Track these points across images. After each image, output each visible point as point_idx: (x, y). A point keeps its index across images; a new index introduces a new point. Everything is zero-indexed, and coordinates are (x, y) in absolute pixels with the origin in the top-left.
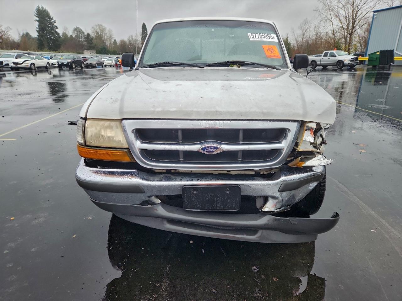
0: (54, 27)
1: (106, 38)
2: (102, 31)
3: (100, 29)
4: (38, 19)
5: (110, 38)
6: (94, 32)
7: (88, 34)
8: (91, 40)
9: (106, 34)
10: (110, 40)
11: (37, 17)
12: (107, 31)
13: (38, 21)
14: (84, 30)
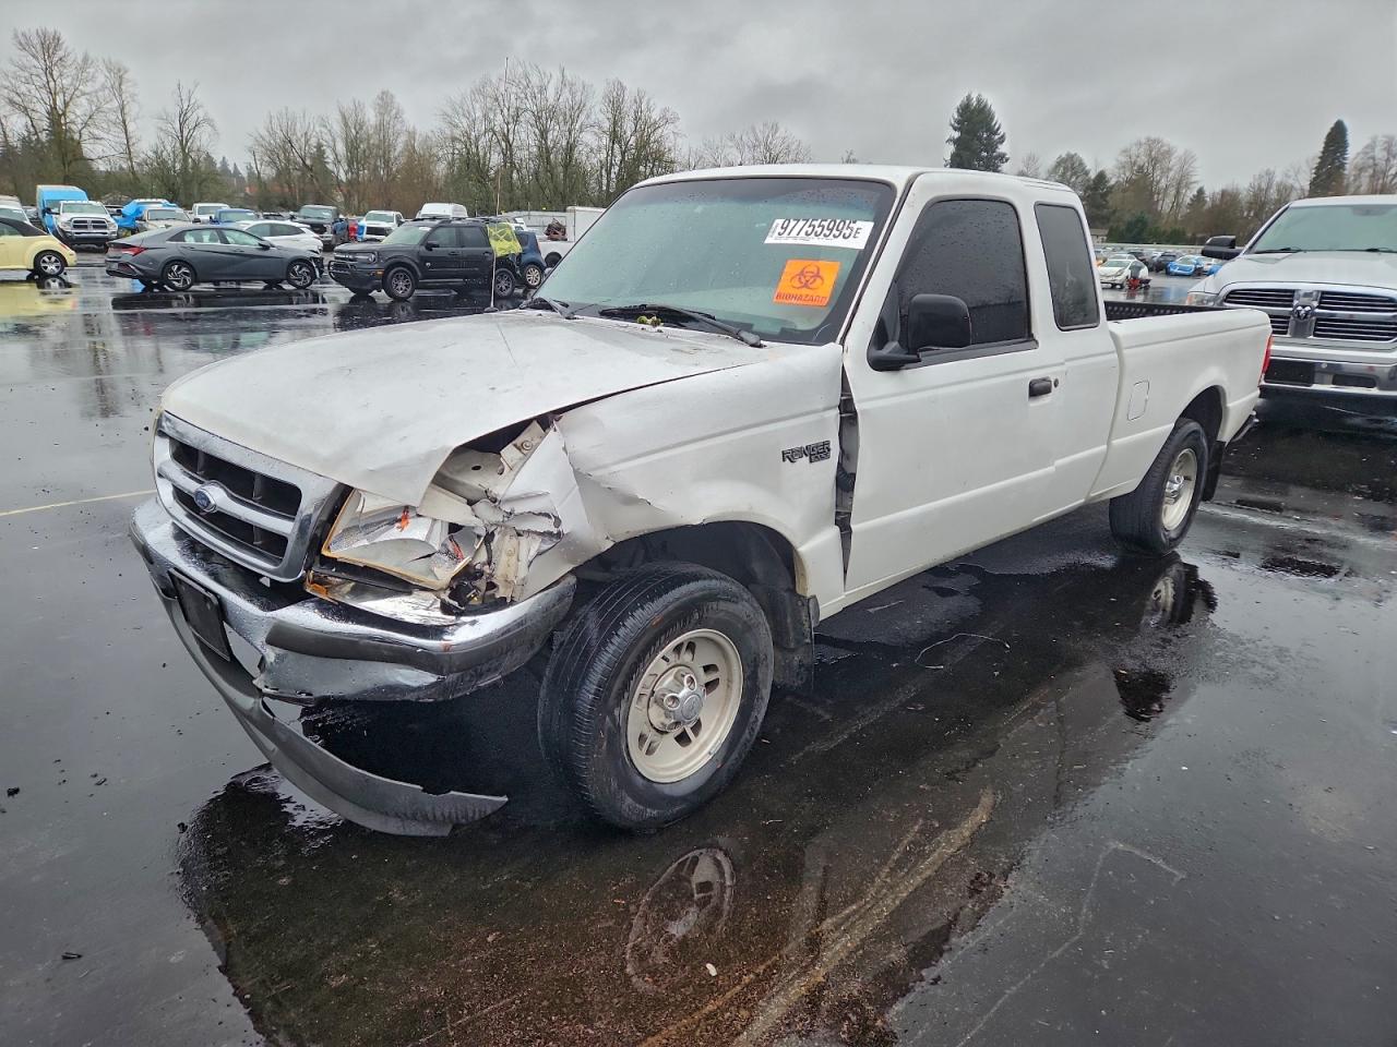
0: (996, 158)
1: (1163, 183)
2: (1154, 161)
3: (1150, 154)
4: (957, 135)
5: (1181, 183)
6: (1124, 167)
7: (1101, 177)
8: (1104, 196)
9: (1169, 169)
10: (1178, 192)
11: (955, 129)
12: (1173, 161)
13: (956, 142)
14: (1089, 165)
